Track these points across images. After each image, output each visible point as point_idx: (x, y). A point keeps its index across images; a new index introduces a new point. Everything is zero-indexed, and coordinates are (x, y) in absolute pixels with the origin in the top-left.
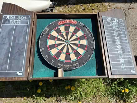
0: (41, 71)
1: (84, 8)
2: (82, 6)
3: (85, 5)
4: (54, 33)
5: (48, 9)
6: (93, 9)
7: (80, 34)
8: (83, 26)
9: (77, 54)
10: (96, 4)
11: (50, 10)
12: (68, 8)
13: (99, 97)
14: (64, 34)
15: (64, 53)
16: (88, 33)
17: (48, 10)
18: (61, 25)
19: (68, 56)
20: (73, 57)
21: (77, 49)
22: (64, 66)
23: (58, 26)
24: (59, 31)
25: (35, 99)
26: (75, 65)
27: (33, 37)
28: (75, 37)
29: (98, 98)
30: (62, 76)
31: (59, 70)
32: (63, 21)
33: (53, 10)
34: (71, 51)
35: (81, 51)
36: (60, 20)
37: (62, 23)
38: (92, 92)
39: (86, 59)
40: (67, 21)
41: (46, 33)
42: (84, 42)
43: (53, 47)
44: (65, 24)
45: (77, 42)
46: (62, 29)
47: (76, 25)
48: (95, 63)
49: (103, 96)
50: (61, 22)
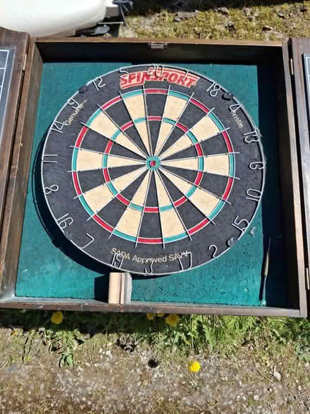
0: (48, 272)
1: (231, 23)
2: (225, 13)
3: (238, 13)
4: (102, 124)
5: (98, 25)
6: (265, 29)
7: (206, 128)
8: (223, 97)
9: (188, 212)
10: (278, 8)
11: (108, 28)
12: (175, 21)
13: (264, 344)
14: (142, 129)
15: (135, 207)
16: (241, 125)
17: (98, 30)
18: (130, 89)
19: (153, 220)
20: (172, 227)
21: (191, 193)
22: (135, 258)
23: (119, 92)
24: (120, 116)
25: (49, 337)
26: (176, 257)
27: (19, 138)
28: (183, 143)
29: (258, 346)
30: (122, 302)
31: (114, 277)
32: (142, 73)
33: (120, 30)
34: (163, 198)
35: (207, 203)
36: (130, 70)
37: (134, 81)
38: (241, 327)
39: (223, 238)
40: (157, 71)
41: (71, 119)
42: (219, 165)
43: (94, 179)
44: (148, 85)
45: (190, 164)
46: (136, 105)
47: (193, 89)
48: (262, 249)
49: (278, 338)
50: (131, 79)
